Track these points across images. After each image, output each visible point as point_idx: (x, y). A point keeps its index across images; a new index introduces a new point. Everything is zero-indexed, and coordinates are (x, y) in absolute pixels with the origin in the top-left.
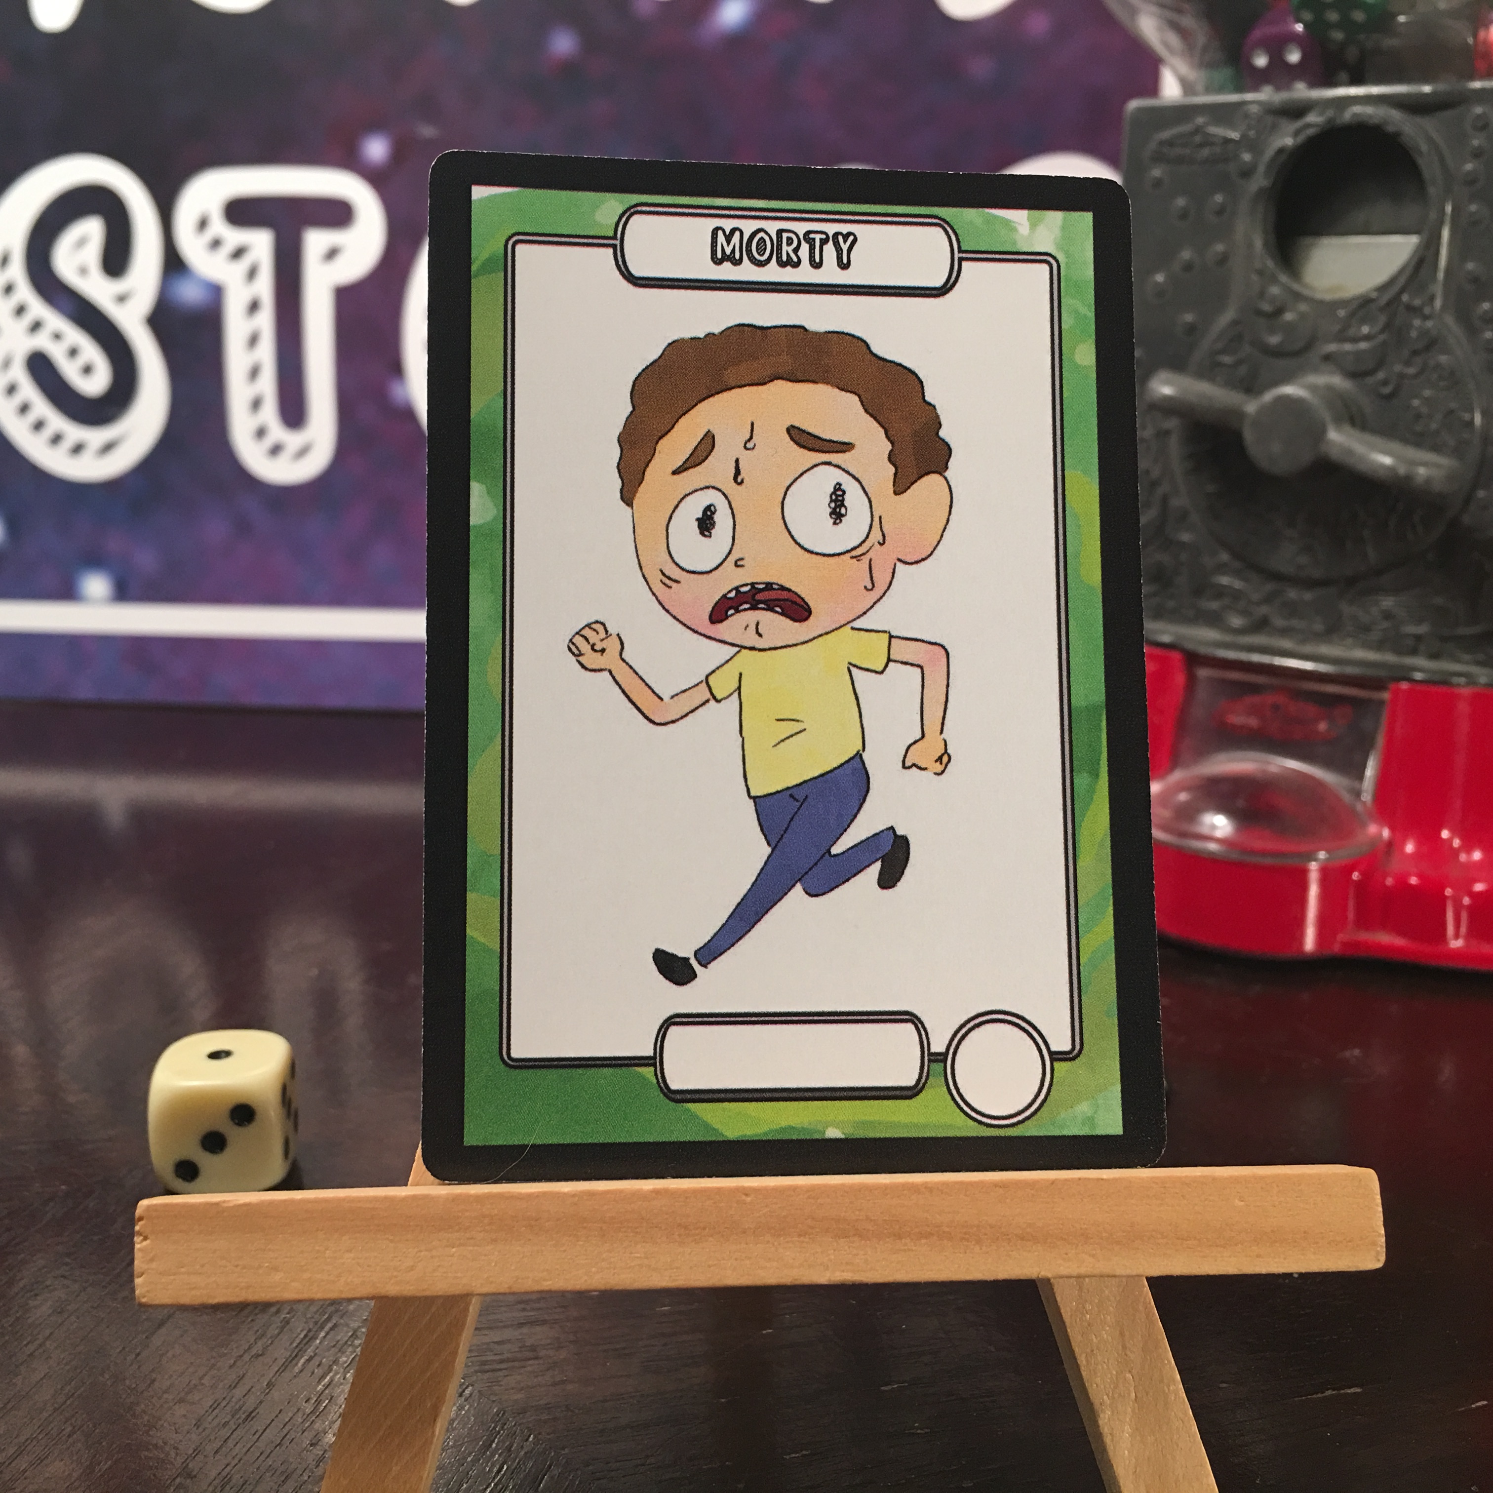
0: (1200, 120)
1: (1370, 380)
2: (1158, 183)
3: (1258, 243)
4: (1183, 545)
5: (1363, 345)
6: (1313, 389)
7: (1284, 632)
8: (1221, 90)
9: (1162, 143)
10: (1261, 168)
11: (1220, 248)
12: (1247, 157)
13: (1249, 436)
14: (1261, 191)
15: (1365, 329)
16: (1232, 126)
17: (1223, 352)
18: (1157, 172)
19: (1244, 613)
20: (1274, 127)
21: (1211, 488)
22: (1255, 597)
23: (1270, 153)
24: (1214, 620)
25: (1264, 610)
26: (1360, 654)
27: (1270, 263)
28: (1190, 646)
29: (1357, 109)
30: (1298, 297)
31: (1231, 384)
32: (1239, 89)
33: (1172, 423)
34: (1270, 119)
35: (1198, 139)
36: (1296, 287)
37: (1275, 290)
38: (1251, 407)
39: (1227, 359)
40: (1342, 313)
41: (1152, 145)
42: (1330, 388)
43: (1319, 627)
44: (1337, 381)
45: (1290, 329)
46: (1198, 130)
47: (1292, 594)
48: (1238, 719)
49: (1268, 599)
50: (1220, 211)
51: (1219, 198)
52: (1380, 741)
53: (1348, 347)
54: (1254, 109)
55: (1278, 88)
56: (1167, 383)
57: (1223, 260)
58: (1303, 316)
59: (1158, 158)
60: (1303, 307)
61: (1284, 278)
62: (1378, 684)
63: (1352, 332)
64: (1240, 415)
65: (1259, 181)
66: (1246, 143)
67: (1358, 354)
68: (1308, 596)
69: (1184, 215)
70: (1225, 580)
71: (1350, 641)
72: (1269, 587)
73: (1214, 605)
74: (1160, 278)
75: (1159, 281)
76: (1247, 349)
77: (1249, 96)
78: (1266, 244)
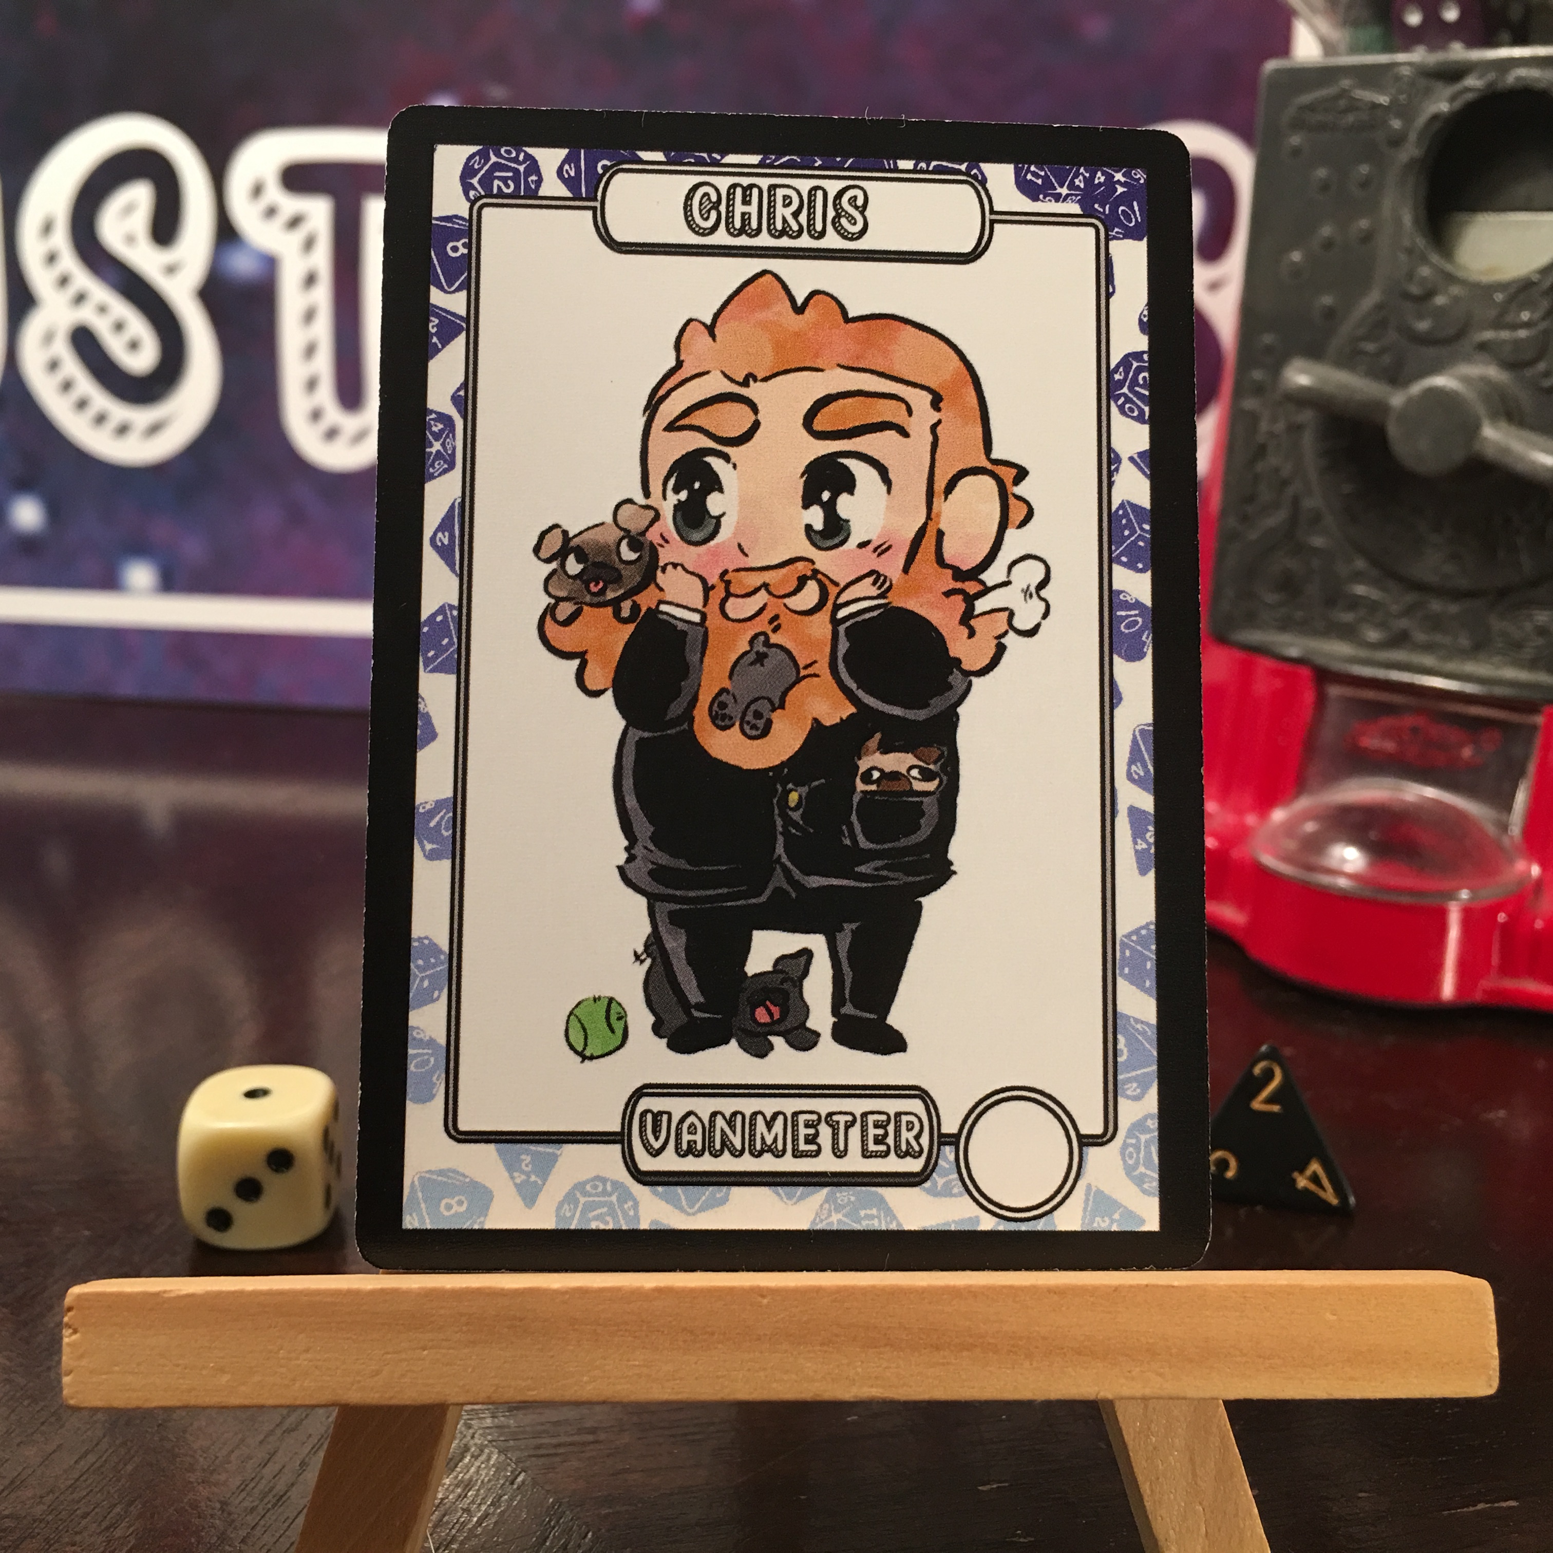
0: (1346, 83)
1: (1529, 372)
2: (1296, 152)
3: (1407, 219)
4: (1315, 551)
5: (1522, 333)
6: (1465, 380)
7: (1428, 648)
8: (1367, 50)
9: (1303, 108)
10: (1413, 136)
11: (1364, 223)
12: (1396, 124)
13: (1393, 431)
14: (1412, 162)
15: (1525, 316)
16: (1379, 88)
17: (1367, 338)
18: (1295, 140)
19: (1382, 625)
20: (1427, 92)
21: (1347, 488)
22: (1394, 608)
23: (1421, 120)
24: (1348, 633)
25: (1404, 623)
26: (1510, 673)
27: (1421, 242)
28: (1321, 661)
29: (1522, 72)
30: (1451, 278)
31: (1374, 373)
32: (1389, 48)
33: (1307, 416)
34: (1423, 82)
35: (1342, 103)
36: (1449, 267)
37: (1425, 271)
38: (1397, 399)
39: (1370, 347)
40: (1499, 297)
41: (1290, 112)
42: (1485, 380)
43: (1464, 642)
44: (1493, 372)
45: (1439, 314)
46: (1343, 93)
47: (1436, 606)
48: (1373, 742)
49: (1408, 612)
50: (1365, 184)
51: (1364, 169)
52: (1532, 768)
53: (1505, 335)
54: (1406, 71)
55: (1432, 48)
56: (1303, 371)
57: (1367, 238)
58: (1456, 300)
59: (1297, 125)
60: (1455, 290)
61: (1435, 258)
62: (1531, 707)
63: (1509, 318)
64: (1382, 407)
65: (1410, 151)
66: (1395, 108)
67: (1517, 343)
68: (1454, 608)
69: (1325, 187)
70: (1360, 590)
71: (1496, 659)
72: (1410, 598)
73: (1348, 617)
74: (1296, 256)
75: (1295, 260)
76: (1392, 336)
77: (1401, 57)
78: (1416, 221)
